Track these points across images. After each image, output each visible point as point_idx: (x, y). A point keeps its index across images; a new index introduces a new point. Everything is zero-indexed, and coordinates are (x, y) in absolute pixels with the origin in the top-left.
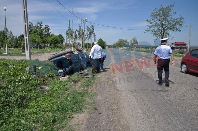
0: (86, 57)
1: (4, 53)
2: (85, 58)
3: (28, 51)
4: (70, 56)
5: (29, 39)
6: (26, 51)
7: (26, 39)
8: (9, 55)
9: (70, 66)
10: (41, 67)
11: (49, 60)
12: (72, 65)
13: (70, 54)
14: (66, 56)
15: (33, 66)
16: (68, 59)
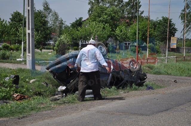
0: (112, 67)
1: (18, 60)
3: (30, 55)
4: (73, 63)
6: (28, 54)
7: (29, 34)
8: (23, 63)
9: (72, 81)
10: (35, 80)
11: (48, 69)
12: (75, 79)
13: (73, 60)
14: (68, 64)
15: (14, 76)
16: (70, 67)
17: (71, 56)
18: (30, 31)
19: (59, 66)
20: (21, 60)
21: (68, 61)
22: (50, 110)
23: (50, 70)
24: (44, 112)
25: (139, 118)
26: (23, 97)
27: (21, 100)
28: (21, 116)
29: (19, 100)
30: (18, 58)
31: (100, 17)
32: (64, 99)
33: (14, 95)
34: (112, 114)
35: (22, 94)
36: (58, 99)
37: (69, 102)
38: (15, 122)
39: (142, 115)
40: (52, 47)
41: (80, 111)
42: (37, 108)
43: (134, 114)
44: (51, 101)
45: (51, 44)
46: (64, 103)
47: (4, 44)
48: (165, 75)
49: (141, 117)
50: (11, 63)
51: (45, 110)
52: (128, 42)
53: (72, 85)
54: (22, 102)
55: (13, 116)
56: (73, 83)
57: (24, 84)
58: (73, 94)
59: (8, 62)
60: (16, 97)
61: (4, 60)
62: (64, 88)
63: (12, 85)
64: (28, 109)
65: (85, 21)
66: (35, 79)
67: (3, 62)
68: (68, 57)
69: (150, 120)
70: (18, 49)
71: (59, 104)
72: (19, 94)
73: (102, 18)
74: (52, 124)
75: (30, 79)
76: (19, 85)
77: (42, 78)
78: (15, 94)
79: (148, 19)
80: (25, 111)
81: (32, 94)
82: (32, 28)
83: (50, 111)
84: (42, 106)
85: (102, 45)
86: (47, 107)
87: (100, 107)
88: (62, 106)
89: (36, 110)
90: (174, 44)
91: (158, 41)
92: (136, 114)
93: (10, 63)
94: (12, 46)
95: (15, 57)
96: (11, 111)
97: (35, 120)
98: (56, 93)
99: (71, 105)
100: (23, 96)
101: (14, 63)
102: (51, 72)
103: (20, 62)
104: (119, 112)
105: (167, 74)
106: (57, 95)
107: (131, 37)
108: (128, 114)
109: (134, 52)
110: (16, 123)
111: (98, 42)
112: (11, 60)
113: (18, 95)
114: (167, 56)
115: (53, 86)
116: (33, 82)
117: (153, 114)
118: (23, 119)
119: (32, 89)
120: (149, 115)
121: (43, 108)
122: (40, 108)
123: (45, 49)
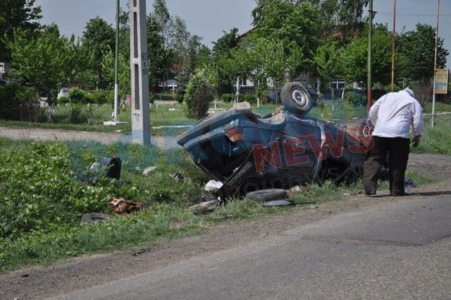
0: (323, 137)
1: (105, 123)
2: (320, 141)
3: (140, 112)
4: (239, 130)
5: (144, 64)
6: (134, 111)
7: (136, 66)
8: (119, 131)
9: (237, 169)
10: (153, 168)
11: (181, 143)
12: (243, 165)
13: (239, 123)
14: (227, 131)
15: (109, 159)
16: (232, 139)
17: (234, 114)
18: (138, 61)
19: (207, 136)
20: (114, 124)
21: (227, 126)
22: (198, 234)
23: (186, 145)
24: (186, 239)
25: (400, 252)
26: (131, 207)
27: (129, 212)
28: (137, 249)
29: (123, 212)
30: (106, 121)
31: (279, 27)
32: (224, 210)
33: (112, 202)
34: (337, 243)
35: (129, 198)
36: (211, 211)
37: (236, 217)
38: (128, 261)
39: (406, 244)
40: (174, 95)
41: (265, 236)
42: (169, 231)
43: (387, 242)
44: (196, 214)
45: (172, 87)
46: (227, 218)
47: (72, 90)
48: (435, 153)
49: (403, 250)
50: (93, 130)
51: (187, 235)
52: (337, 83)
53: (236, 178)
54: (132, 216)
55: (119, 248)
56: (239, 174)
57: (131, 176)
58: (241, 199)
59: (85, 130)
60: (117, 206)
61: (76, 125)
62: (219, 185)
63: (106, 179)
64: (149, 233)
65: (244, 35)
66: (153, 165)
67: (75, 129)
68: (227, 116)
69: (427, 256)
70: (101, 101)
71: (215, 220)
72: (123, 199)
73: (283, 28)
74: (210, 267)
75: (143, 167)
76: (121, 179)
77: (168, 163)
78: (115, 199)
79: (383, 29)
80: (144, 237)
81: (150, 199)
82: (142, 54)
83: (197, 238)
84: (178, 226)
85: (300, 88)
86: (190, 228)
87: (308, 226)
88: (222, 226)
89: (168, 235)
90: (442, 84)
91: (405, 79)
92: (390, 241)
93: (89, 131)
94: (89, 94)
95: (99, 117)
96: (113, 237)
97: (171, 257)
98: (203, 197)
99: (243, 224)
100: (133, 204)
101: (100, 131)
102: (190, 149)
103: (111, 129)
104: (352, 239)
105: (438, 152)
106: (205, 201)
107: (350, 70)
108: (373, 242)
109: (355, 103)
110: (130, 264)
111: (291, 83)
112: (91, 124)
113: (121, 202)
114: (433, 112)
115: (194, 181)
116: (151, 173)
117: (430, 242)
118: (143, 255)
119: (148, 189)
120: (420, 245)
121: (181, 229)
122: (175, 231)
123: (158, 98)
